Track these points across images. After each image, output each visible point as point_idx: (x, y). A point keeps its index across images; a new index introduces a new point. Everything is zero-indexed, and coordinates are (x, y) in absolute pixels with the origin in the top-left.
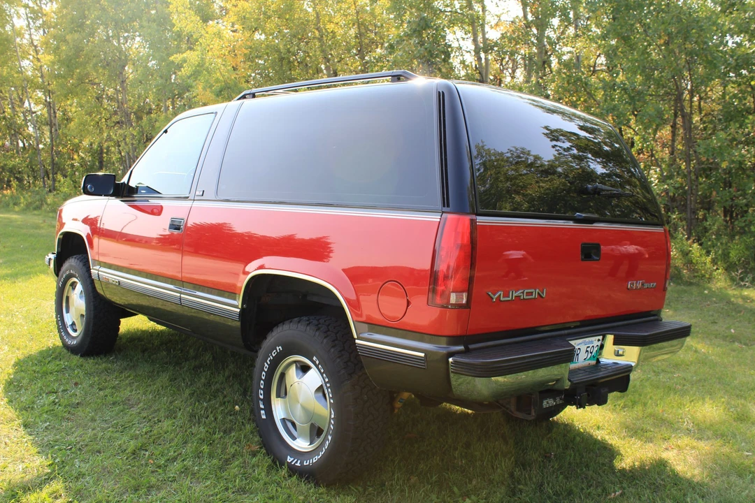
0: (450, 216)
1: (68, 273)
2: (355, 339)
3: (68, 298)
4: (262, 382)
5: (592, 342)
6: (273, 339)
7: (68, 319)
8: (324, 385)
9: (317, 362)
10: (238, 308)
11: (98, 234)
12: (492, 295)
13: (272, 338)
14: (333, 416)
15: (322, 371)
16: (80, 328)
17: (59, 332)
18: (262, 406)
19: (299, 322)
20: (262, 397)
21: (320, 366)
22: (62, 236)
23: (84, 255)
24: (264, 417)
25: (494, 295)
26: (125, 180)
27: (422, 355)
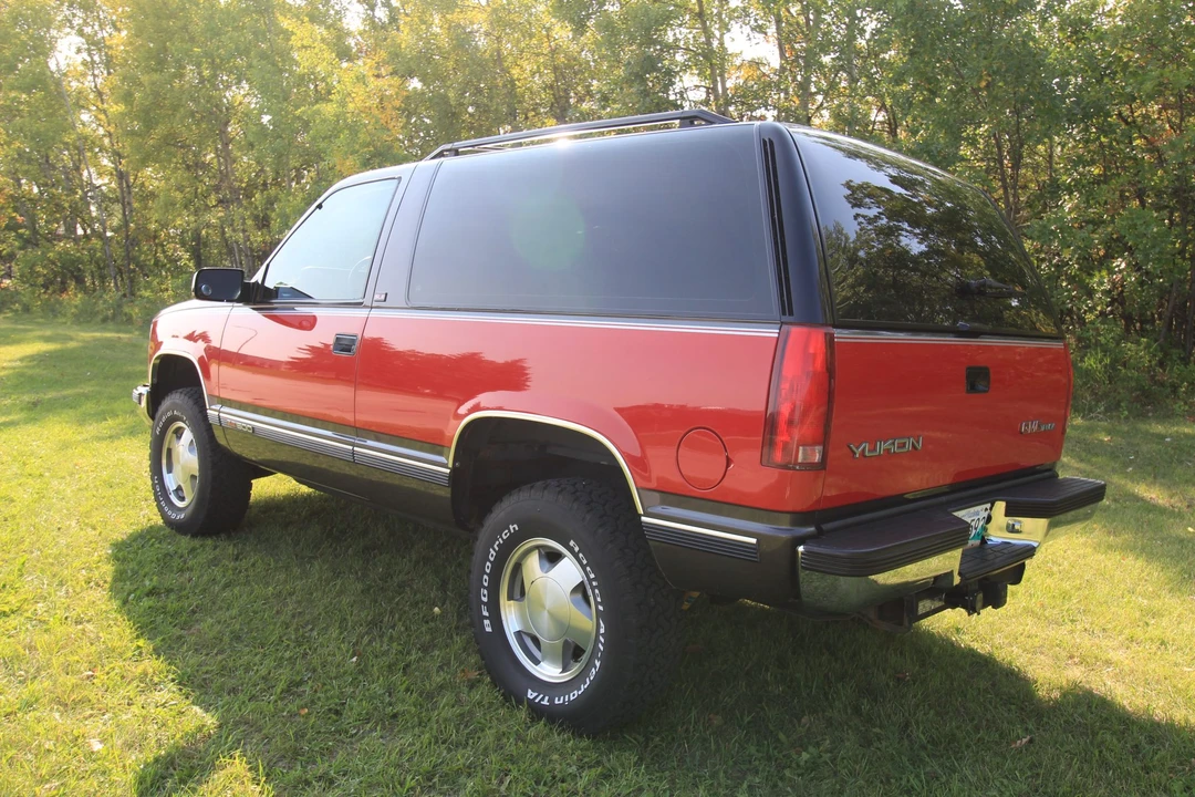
0: (795, 330)
1: (169, 414)
2: (640, 516)
3: (169, 451)
4: (486, 577)
5: (977, 513)
6: (503, 513)
7: (171, 482)
8: (586, 582)
9: (577, 549)
10: (447, 468)
11: (216, 359)
12: (854, 449)
13: (500, 512)
14: (602, 631)
15: (585, 562)
16: (190, 496)
17: (157, 499)
18: (485, 613)
19: (545, 488)
20: (485, 599)
21: (581, 555)
22: (158, 361)
23: (195, 389)
24: (489, 629)
25: (857, 448)
26: (258, 277)
27: (754, 541)
